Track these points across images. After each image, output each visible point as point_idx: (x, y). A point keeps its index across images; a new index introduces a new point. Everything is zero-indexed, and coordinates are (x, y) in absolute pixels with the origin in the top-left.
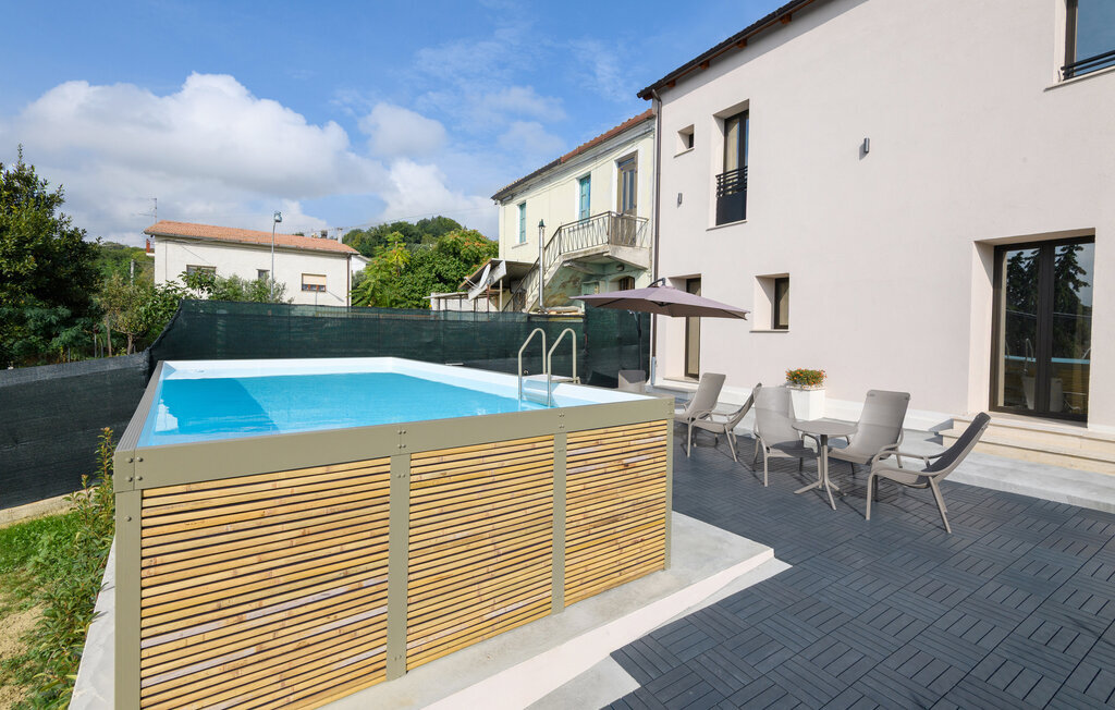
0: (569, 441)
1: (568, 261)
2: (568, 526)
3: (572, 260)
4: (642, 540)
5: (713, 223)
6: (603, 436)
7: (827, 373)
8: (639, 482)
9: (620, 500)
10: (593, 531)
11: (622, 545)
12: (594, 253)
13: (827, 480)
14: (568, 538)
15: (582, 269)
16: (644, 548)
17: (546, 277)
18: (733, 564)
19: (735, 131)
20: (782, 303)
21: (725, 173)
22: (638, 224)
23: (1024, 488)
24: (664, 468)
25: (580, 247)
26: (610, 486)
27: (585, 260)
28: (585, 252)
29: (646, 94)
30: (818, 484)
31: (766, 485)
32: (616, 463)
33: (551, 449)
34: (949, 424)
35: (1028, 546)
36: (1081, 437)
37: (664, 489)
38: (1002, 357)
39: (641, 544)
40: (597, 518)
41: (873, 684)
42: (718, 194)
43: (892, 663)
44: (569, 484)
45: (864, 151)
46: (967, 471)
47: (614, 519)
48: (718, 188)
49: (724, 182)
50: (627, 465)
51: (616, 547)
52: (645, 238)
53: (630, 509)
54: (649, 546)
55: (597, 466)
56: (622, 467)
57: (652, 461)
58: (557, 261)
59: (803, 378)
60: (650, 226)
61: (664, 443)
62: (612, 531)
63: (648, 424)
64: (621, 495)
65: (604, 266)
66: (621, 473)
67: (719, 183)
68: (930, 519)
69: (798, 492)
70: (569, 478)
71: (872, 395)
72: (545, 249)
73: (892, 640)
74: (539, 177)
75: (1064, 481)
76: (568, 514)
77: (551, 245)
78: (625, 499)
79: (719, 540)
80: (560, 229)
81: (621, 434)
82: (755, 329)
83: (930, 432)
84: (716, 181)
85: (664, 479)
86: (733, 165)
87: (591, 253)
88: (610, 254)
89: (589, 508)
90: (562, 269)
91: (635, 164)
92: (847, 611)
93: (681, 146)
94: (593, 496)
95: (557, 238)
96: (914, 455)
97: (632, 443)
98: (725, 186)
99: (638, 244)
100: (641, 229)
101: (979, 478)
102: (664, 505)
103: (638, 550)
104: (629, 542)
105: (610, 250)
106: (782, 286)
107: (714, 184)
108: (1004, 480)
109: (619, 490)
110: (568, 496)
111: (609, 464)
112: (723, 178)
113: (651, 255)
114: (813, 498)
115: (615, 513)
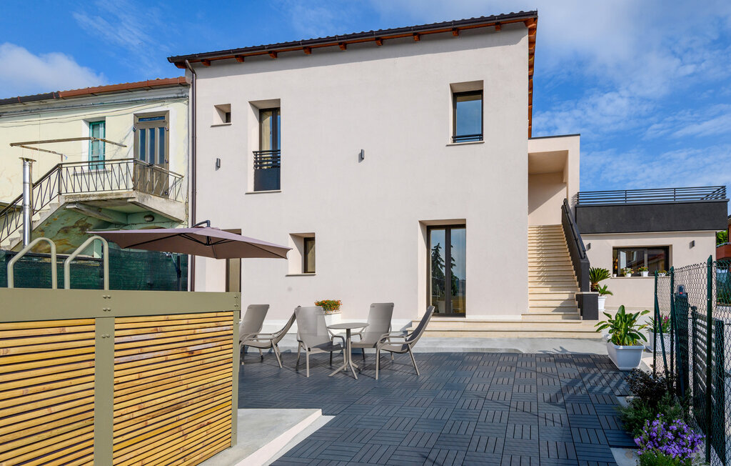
0: (117, 327)
1: (74, 203)
2: (116, 420)
3: (80, 203)
4: (209, 424)
5: (251, 188)
6: (164, 323)
7: (342, 302)
8: (205, 368)
9: (184, 387)
10: (150, 422)
11: (186, 432)
12: (114, 197)
13: (351, 362)
14: (116, 434)
15: (94, 214)
16: (211, 431)
17: (36, 217)
18: (292, 426)
19: (268, 121)
20: (309, 255)
21: (261, 152)
22: (171, 179)
23: (446, 349)
24: (231, 355)
25: (92, 188)
26: (171, 374)
27: (98, 204)
28: (100, 195)
29: (179, 62)
30: (344, 367)
31: (308, 376)
32: (180, 350)
33: (92, 335)
34: (410, 325)
35: (453, 372)
36: (464, 322)
37: (231, 374)
38: (431, 295)
39: (208, 427)
40: (156, 408)
41: (398, 458)
42: (256, 166)
43: (405, 443)
44: (116, 374)
45: (361, 157)
46: (421, 346)
47: (178, 406)
48: (256, 162)
49: (260, 158)
50: (192, 352)
51: (181, 434)
52: (180, 193)
53: (196, 395)
54: (214, 428)
55: (157, 354)
56: (186, 355)
57: (219, 348)
58: (55, 201)
59: (329, 306)
60: (185, 184)
61: (231, 332)
62: (175, 419)
63: (214, 314)
64: (184, 382)
65: (127, 215)
66: (186, 360)
67: (256, 158)
68: (409, 371)
69: (330, 375)
70: (116, 367)
71: (374, 307)
72: (34, 186)
73: (403, 432)
74: (19, 106)
75: (460, 343)
76: (116, 407)
77: (44, 183)
78: (190, 386)
79: (278, 415)
80: (59, 167)
81: (185, 322)
82: (290, 274)
83: (401, 331)
84: (253, 155)
85: (231, 365)
86: (267, 146)
87: (109, 197)
88: (137, 201)
89: (144, 399)
90: (63, 211)
91: (167, 123)
92: (374, 428)
93: (218, 119)
94: (151, 385)
95: (54, 176)
96: (396, 342)
97: (197, 331)
98: (261, 162)
99: (171, 196)
100: (175, 183)
101: (427, 348)
102: (230, 388)
103: (205, 433)
104: (195, 427)
105: (137, 197)
106: (309, 243)
107: (251, 158)
108: (437, 347)
109: (183, 377)
110: (116, 387)
111: (170, 352)
112: (259, 154)
113: (187, 209)
114: (341, 376)
115: (179, 400)
